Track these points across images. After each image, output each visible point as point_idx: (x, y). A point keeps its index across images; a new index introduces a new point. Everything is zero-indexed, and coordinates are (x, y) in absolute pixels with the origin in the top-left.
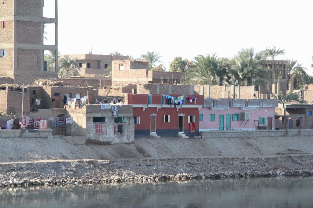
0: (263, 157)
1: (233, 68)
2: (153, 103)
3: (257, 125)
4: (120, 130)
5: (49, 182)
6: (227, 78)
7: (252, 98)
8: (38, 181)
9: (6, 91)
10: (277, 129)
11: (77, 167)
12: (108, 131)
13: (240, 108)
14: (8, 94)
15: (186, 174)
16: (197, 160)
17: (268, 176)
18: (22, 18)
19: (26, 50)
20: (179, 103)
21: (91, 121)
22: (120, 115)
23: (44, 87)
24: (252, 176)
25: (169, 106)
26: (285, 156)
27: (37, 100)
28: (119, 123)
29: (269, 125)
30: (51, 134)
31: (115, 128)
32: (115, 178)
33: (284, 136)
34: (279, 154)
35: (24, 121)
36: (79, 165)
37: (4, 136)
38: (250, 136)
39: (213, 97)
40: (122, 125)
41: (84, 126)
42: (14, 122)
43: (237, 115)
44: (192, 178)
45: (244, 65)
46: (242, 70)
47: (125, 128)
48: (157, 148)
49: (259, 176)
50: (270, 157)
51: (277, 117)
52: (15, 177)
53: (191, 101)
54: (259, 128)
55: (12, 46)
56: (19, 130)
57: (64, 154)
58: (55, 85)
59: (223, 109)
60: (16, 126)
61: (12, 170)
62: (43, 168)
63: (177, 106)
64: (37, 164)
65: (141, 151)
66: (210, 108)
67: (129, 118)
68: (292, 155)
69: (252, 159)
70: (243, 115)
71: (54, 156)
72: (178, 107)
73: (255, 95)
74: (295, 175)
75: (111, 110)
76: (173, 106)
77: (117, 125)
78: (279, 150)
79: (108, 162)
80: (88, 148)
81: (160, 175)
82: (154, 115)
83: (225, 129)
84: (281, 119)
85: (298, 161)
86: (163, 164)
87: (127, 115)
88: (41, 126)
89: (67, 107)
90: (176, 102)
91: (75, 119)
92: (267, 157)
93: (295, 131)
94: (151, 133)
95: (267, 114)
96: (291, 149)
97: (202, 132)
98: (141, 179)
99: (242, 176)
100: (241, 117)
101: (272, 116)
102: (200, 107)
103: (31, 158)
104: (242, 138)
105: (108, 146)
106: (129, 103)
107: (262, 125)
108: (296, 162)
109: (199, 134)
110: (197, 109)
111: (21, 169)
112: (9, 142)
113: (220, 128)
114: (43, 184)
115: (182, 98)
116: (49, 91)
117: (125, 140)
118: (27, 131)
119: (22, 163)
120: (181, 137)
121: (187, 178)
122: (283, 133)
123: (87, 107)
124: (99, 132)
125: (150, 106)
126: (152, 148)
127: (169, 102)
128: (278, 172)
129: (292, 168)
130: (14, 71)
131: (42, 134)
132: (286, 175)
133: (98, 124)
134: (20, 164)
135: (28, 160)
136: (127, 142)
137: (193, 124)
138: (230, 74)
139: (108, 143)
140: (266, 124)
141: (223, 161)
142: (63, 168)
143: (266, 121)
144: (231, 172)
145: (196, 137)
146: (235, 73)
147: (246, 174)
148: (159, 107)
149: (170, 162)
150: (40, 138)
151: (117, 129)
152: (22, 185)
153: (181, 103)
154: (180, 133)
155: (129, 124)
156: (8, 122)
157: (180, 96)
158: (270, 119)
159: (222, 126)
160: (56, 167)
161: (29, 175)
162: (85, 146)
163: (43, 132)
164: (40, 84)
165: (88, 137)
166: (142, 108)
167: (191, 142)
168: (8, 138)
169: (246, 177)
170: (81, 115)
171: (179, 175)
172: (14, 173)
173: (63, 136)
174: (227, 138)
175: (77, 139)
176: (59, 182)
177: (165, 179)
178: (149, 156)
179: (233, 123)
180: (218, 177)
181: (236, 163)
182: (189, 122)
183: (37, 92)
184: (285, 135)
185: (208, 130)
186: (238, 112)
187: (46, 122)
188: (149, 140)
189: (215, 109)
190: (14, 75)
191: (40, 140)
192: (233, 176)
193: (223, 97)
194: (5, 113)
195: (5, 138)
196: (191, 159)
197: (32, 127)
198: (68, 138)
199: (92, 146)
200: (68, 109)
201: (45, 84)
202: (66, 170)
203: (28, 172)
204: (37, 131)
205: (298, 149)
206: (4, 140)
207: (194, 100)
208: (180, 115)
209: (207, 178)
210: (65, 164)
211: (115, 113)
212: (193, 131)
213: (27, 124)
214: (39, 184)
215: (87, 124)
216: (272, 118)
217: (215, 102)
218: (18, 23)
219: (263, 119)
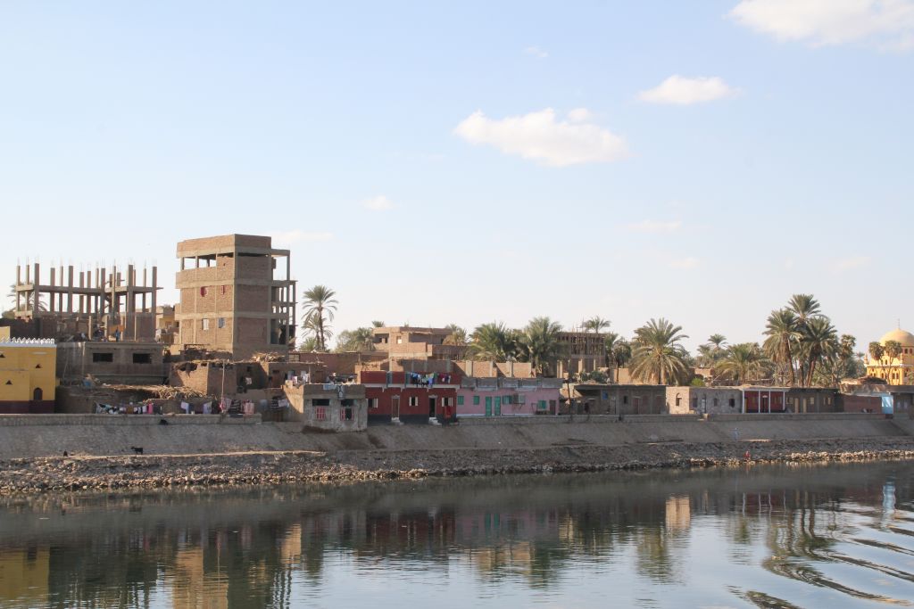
0: (530, 448)
1: (522, 341)
2: (394, 383)
3: (535, 410)
4: (349, 415)
5: (236, 479)
6: (514, 353)
7: (530, 376)
8: (222, 477)
9: (207, 367)
10: (559, 414)
11: (281, 460)
12: (333, 417)
13: (512, 389)
14: (209, 371)
15: (422, 470)
16: (444, 453)
17: (531, 471)
18: (244, 282)
19: (249, 319)
20: (428, 383)
21: (310, 404)
22: (349, 397)
23: (262, 363)
24: (510, 472)
25: (415, 386)
26: (561, 447)
27: (247, 379)
28: (348, 407)
29: (551, 408)
30: (260, 420)
31: (341, 412)
32: (326, 474)
33: (568, 423)
34: (555, 445)
35: (225, 403)
36: (285, 458)
37: (198, 422)
38: (522, 423)
39: (477, 375)
40: (350, 410)
41: (301, 410)
42: (213, 405)
43: (510, 397)
44: (429, 475)
45: (536, 338)
46: (532, 344)
47: (355, 412)
48: (397, 437)
49: (518, 472)
50: (541, 448)
51: (563, 400)
52: (197, 472)
53: (443, 380)
54: (538, 413)
55: (231, 314)
56: (219, 415)
57: (271, 445)
58: (275, 360)
59: (489, 390)
60: (216, 409)
61: (195, 464)
62: (236, 462)
63: (425, 386)
64: (229, 457)
65: (374, 441)
66: (472, 389)
67: (360, 400)
68: (571, 447)
69: (517, 451)
70: (516, 397)
71: (257, 446)
72: (429, 387)
73: (532, 373)
74: (568, 470)
75: (336, 391)
76: (420, 386)
77: (344, 409)
78: (557, 440)
79: (324, 454)
80: (305, 437)
81: (387, 471)
82: (398, 397)
83: (493, 415)
84: (568, 402)
85: (578, 453)
86: (397, 457)
87: (357, 397)
88: (246, 411)
89: (285, 386)
90: (424, 381)
91: (292, 402)
92: (537, 448)
93: (584, 417)
94: (393, 419)
95: (548, 397)
96: (574, 438)
97: (459, 418)
98: (362, 475)
99: (496, 472)
100: (514, 400)
101: (555, 398)
102: (457, 387)
103: (227, 449)
104: (511, 425)
105: (332, 435)
106: (362, 381)
107: (543, 410)
108: (574, 454)
109: (456, 420)
110: (454, 389)
111: (207, 463)
112: (203, 430)
113: (486, 412)
114: (227, 482)
115: (432, 376)
116: (266, 367)
117: (355, 427)
118: (228, 415)
119: (211, 455)
120: (432, 424)
121: (423, 475)
122: (567, 420)
123: (305, 387)
124: (321, 417)
125: (391, 386)
126: (390, 437)
127: (415, 381)
128: (544, 467)
129: (566, 461)
130: (234, 344)
131: (248, 420)
132: (553, 471)
133: (319, 407)
134: (207, 457)
135: (222, 452)
136: (358, 429)
137: (449, 409)
138: (518, 349)
139: (332, 431)
140: (548, 409)
141: (478, 454)
142: (263, 461)
143: (548, 405)
144: (483, 467)
145: (452, 424)
146: (524, 347)
147: (503, 469)
148: (402, 386)
149: (408, 455)
150: (245, 424)
151: (344, 414)
152: (200, 482)
153: (431, 382)
154: (431, 418)
155: (360, 408)
156: (205, 405)
157: (429, 373)
158: (553, 403)
159: (489, 410)
160: (254, 460)
161: (216, 470)
162: (301, 435)
163: (250, 417)
164: (258, 360)
165: (305, 424)
166: (381, 389)
167: (443, 430)
168: (203, 424)
169: (501, 473)
170: (299, 397)
171: (413, 470)
172: (196, 468)
173: (275, 423)
174: (492, 425)
175: (289, 425)
176: (250, 479)
177: (394, 475)
178: (383, 447)
179: (503, 407)
180: (463, 473)
181: (494, 456)
182: (443, 405)
183: (254, 370)
184: (570, 421)
185: (470, 415)
186: (510, 393)
187: (252, 405)
188: (388, 428)
189: (480, 389)
190: (234, 349)
191: (244, 427)
192: (485, 473)
193: (491, 376)
194: (205, 394)
195: (200, 424)
196: (437, 451)
197: (236, 411)
198: (281, 424)
199: (310, 435)
200: (285, 389)
201: (262, 359)
202: (267, 464)
203: (216, 466)
204: (241, 416)
205: (582, 438)
206: (197, 427)
207: (447, 379)
208: (430, 397)
209: (449, 474)
210: (266, 456)
211: (341, 395)
212: (449, 416)
213: (228, 407)
214: (222, 482)
215: (304, 407)
216: (555, 401)
217: (478, 381)
218: (239, 288)
219: (544, 402)
